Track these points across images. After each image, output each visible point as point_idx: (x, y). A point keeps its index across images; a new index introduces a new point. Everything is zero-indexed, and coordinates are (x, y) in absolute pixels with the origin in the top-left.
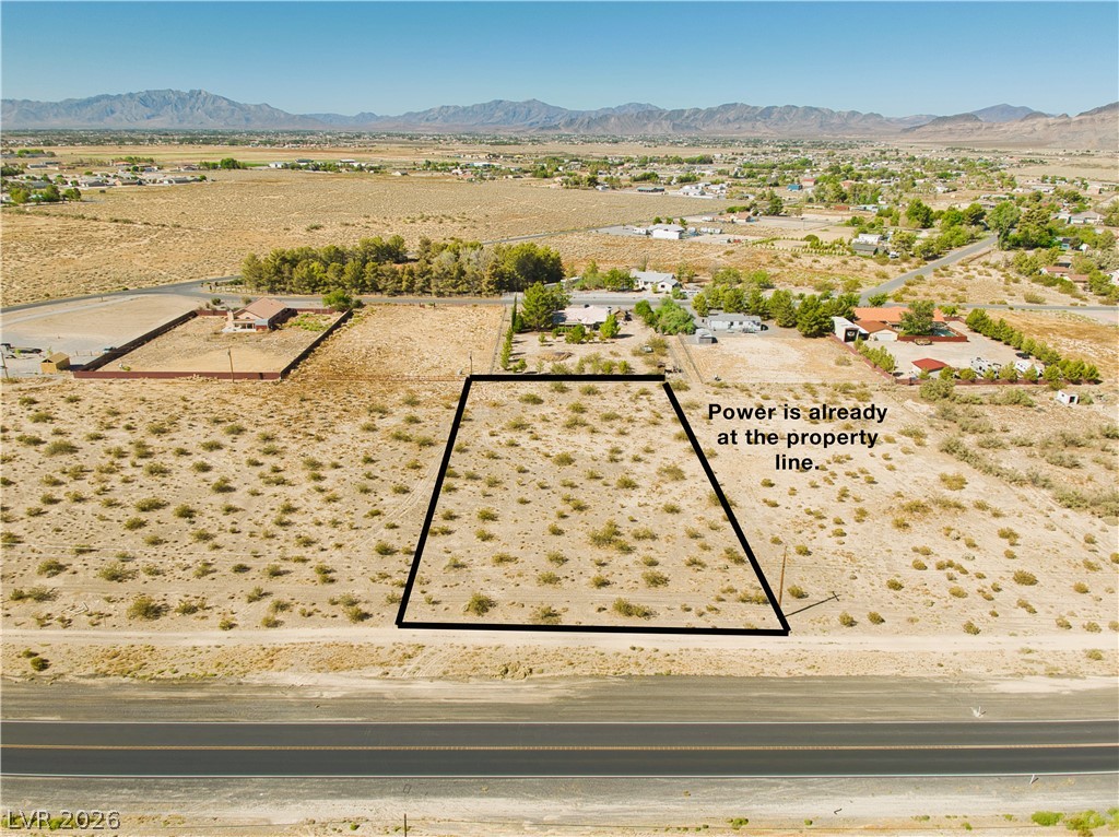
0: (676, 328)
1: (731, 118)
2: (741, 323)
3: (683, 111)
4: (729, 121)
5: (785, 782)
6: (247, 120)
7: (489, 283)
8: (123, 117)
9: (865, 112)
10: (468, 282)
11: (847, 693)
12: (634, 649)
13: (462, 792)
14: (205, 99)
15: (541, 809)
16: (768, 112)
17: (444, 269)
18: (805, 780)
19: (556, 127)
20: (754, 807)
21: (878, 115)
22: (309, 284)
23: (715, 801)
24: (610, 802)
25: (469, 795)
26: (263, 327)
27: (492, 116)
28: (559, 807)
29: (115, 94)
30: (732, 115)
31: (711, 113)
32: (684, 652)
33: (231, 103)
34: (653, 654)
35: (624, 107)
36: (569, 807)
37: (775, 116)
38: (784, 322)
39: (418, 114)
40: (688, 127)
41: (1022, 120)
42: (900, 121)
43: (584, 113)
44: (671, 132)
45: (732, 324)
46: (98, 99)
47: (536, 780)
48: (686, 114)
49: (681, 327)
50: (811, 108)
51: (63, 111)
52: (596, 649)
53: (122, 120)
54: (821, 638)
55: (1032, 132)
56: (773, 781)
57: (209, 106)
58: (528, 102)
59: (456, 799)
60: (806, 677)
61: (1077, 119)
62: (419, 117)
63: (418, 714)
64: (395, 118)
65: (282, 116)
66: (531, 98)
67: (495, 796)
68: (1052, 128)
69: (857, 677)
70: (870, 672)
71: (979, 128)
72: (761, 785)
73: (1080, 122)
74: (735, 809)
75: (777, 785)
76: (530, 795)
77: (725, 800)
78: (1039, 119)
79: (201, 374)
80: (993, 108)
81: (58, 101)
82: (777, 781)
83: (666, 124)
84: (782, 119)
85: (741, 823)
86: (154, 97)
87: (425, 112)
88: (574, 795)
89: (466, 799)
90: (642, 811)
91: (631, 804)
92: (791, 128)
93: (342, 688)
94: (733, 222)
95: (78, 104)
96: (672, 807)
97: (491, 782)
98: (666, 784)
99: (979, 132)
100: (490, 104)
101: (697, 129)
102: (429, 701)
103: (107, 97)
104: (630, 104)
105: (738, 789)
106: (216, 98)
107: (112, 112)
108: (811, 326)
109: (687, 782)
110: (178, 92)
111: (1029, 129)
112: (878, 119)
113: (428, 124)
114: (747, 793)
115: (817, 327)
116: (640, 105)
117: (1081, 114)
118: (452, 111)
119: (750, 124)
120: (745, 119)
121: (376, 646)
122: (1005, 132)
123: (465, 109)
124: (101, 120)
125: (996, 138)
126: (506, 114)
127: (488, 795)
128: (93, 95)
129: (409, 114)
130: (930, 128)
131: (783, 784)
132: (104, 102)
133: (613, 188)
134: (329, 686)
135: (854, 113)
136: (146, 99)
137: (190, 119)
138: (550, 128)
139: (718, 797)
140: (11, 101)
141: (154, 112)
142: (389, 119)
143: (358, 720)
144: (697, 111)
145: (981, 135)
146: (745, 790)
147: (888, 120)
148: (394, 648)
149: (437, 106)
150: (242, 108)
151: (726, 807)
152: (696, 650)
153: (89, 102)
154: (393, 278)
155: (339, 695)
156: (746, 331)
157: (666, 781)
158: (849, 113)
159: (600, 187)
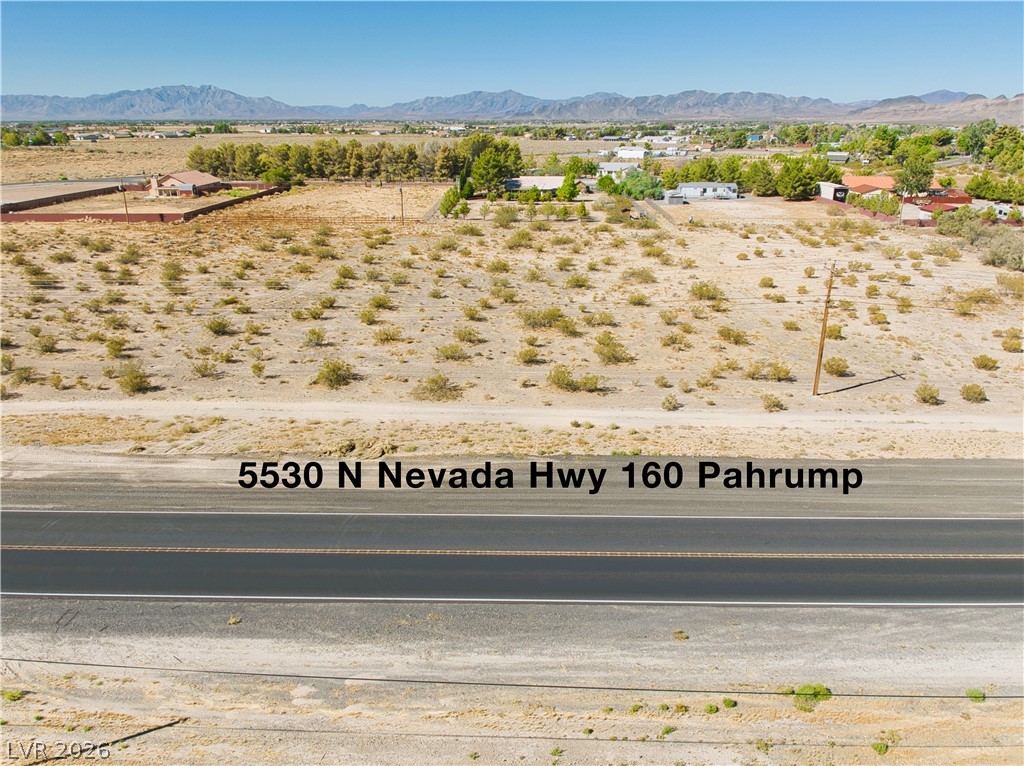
0: (642, 192)
1: (691, 104)
2: (715, 190)
3: (647, 98)
4: (688, 106)
5: (895, 615)
6: (252, 111)
7: (442, 167)
8: (142, 110)
9: (814, 98)
10: (419, 166)
11: (965, 480)
12: (577, 425)
13: (180, 625)
14: (214, 93)
15: (346, 661)
16: (724, 98)
17: (394, 153)
18: (939, 612)
19: (530, 114)
20: (838, 663)
21: (827, 100)
22: (252, 170)
23: (746, 650)
24: (505, 651)
25: (198, 631)
26: (188, 193)
27: (472, 106)
28: (386, 659)
29: (135, 90)
30: (691, 101)
31: (672, 100)
32: (663, 430)
33: (237, 96)
34: (610, 432)
35: (592, 96)
36: (411, 659)
37: (731, 102)
38: (763, 190)
39: (405, 104)
40: (651, 112)
41: (962, 101)
42: (846, 106)
43: (555, 102)
44: (635, 116)
45: (705, 191)
46: (119, 94)
47: (351, 606)
48: (649, 101)
49: (647, 192)
50: (765, 95)
51: (89, 106)
52: (513, 426)
53: (140, 113)
54: (893, 417)
55: (971, 112)
56: (867, 612)
57: (218, 100)
58: (505, 93)
59: (166, 639)
60: (882, 460)
61: (1014, 100)
62: (406, 107)
63: (162, 502)
64: (384, 109)
65: (283, 108)
66: (508, 89)
67: (252, 634)
68: (990, 108)
69: (975, 461)
70: (994, 455)
71: (922, 109)
72: (846, 621)
73: (1017, 102)
74: (799, 667)
75: (881, 621)
76: (330, 635)
77: (769, 649)
78: (978, 100)
79: (94, 216)
80: (934, 94)
81: (84, 96)
82: (878, 612)
83: (631, 110)
84: (738, 104)
85: (816, 695)
86: (169, 92)
87: (412, 102)
88: (427, 635)
89: (187, 639)
90: (578, 668)
91: (553, 655)
92: (746, 113)
93: (50, 466)
94: (697, 150)
95: (102, 99)
96: (648, 661)
97: (253, 608)
98: (634, 616)
99: (921, 113)
100: (470, 95)
101: (659, 114)
102: (196, 485)
103: (128, 92)
104: (597, 94)
105: (794, 627)
106: (224, 92)
107: (132, 106)
108: (795, 189)
109: (679, 612)
110: (190, 87)
111: (969, 109)
112: (827, 104)
113: (414, 113)
114: (817, 636)
115: (801, 188)
116: (607, 94)
117: (1017, 96)
118: (435, 101)
119: (708, 109)
120: (704, 105)
121: (145, 419)
122: (947, 112)
123: (447, 100)
124: (122, 113)
125: (938, 118)
126: (485, 103)
127: (239, 634)
128: (115, 91)
129: (398, 105)
130: (876, 110)
131: (894, 618)
132: (125, 97)
133: (580, 139)
134: (31, 464)
135: (804, 99)
136: (162, 94)
137: (201, 111)
138: (524, 114)
139: (750, 643)
140: (42, 97)
141: (169, 105)
142: (379, 110)
143: (47, 507)
144: (660, 98)
145: (923, 115)
146: (810, 629)
147: (836, 105)
148: (175, 421)
149: (422, 96)
150: (247, 100)
151: (771, 663)
152: (683, 428)
153: (111, 97)
154: (340, 163)
155: (39, 475)
156: (721, 198)
157: (634, 610)
158: (800, 99)
159: (567, 138)
